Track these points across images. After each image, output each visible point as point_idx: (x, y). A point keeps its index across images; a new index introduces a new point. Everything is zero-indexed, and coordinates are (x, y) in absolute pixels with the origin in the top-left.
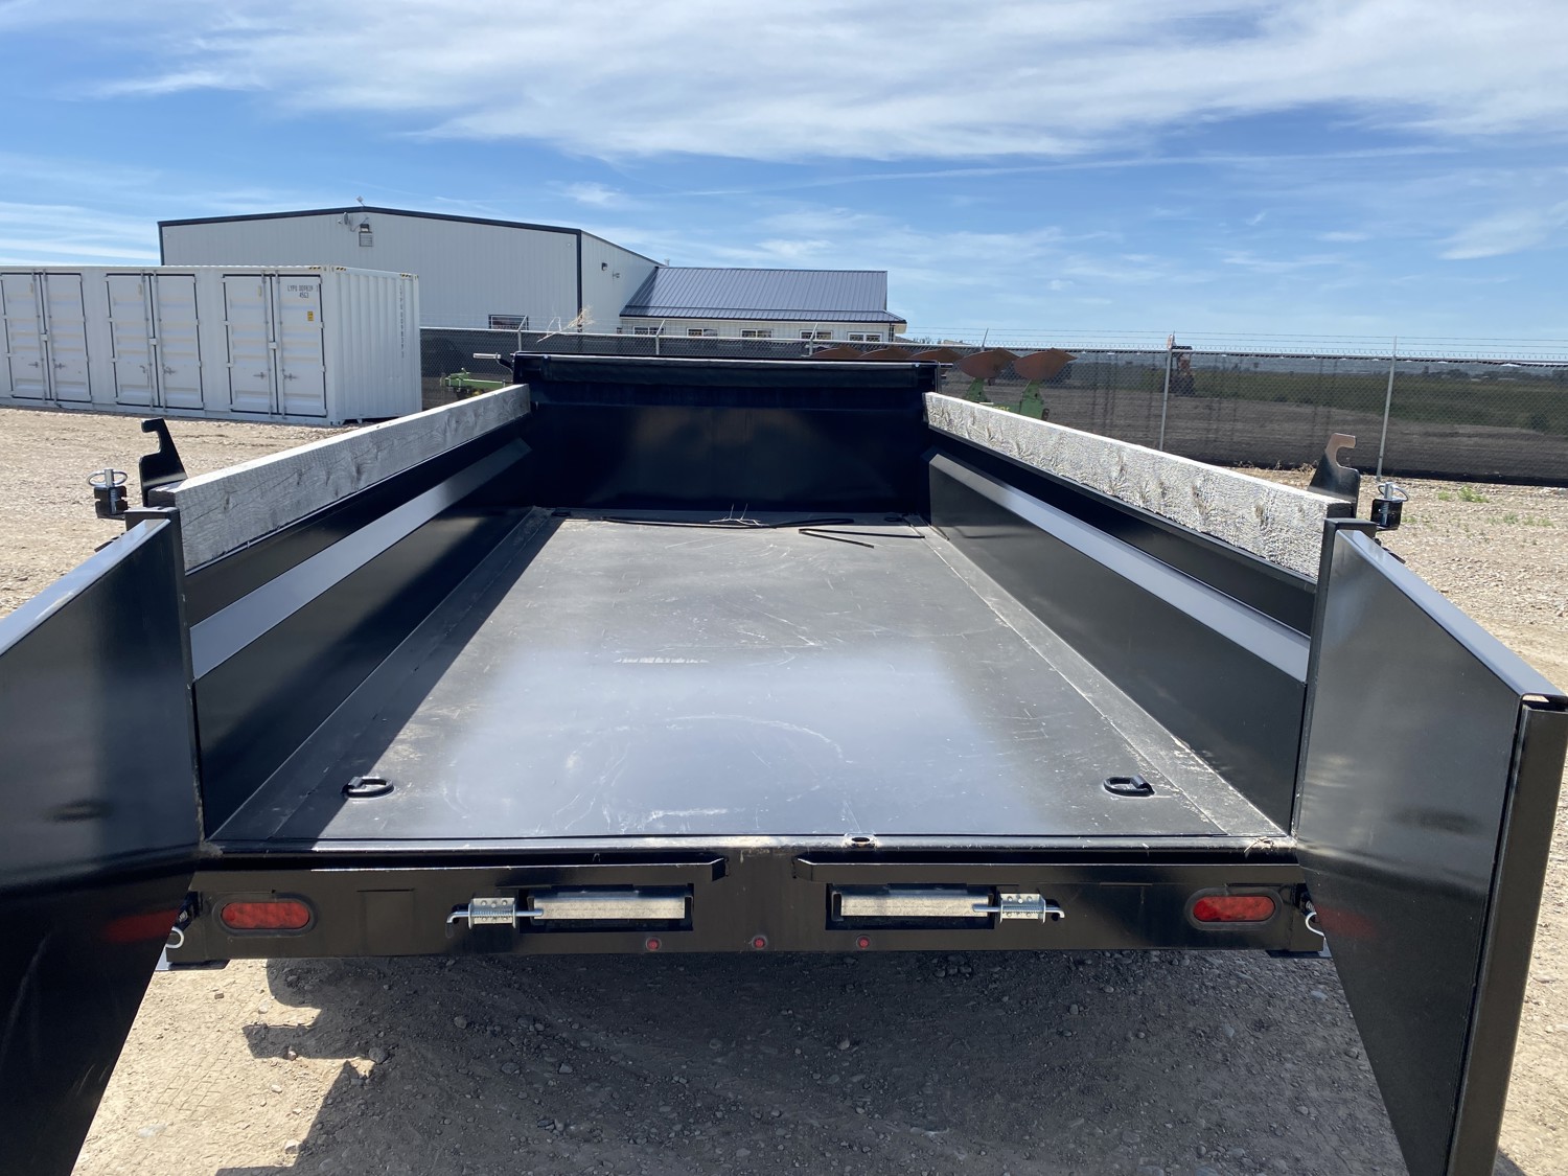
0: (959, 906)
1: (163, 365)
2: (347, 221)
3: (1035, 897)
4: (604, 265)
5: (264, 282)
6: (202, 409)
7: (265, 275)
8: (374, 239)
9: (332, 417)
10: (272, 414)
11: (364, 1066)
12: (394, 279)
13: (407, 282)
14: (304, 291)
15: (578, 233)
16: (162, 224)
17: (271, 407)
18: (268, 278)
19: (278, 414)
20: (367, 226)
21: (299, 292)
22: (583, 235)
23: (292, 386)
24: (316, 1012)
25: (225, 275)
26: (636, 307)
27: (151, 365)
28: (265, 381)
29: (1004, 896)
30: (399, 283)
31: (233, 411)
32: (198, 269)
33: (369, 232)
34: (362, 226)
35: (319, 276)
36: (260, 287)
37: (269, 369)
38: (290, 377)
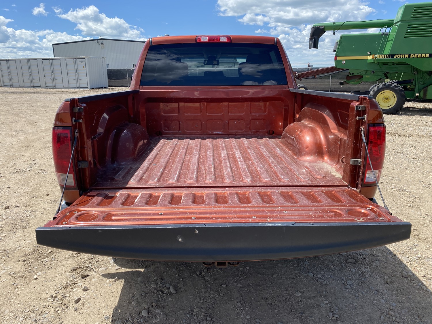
1: (55, 78)
2: (98, 42)
6: (63, 87)
8: (105, 46)
9: (89, 88)
13: (103, 59)
14: (82, 62)
16: (53, 45)
17: (77, 86)
18: (75, 59)
20: (103, 43)
25: (66, 59)
28: (75, 81)
31: (69, 87)
32: (61, 58)
33: (103, 45)
34: (101, 43)
35: (84, 59)
37: (76, 78)
38: (80, 80)
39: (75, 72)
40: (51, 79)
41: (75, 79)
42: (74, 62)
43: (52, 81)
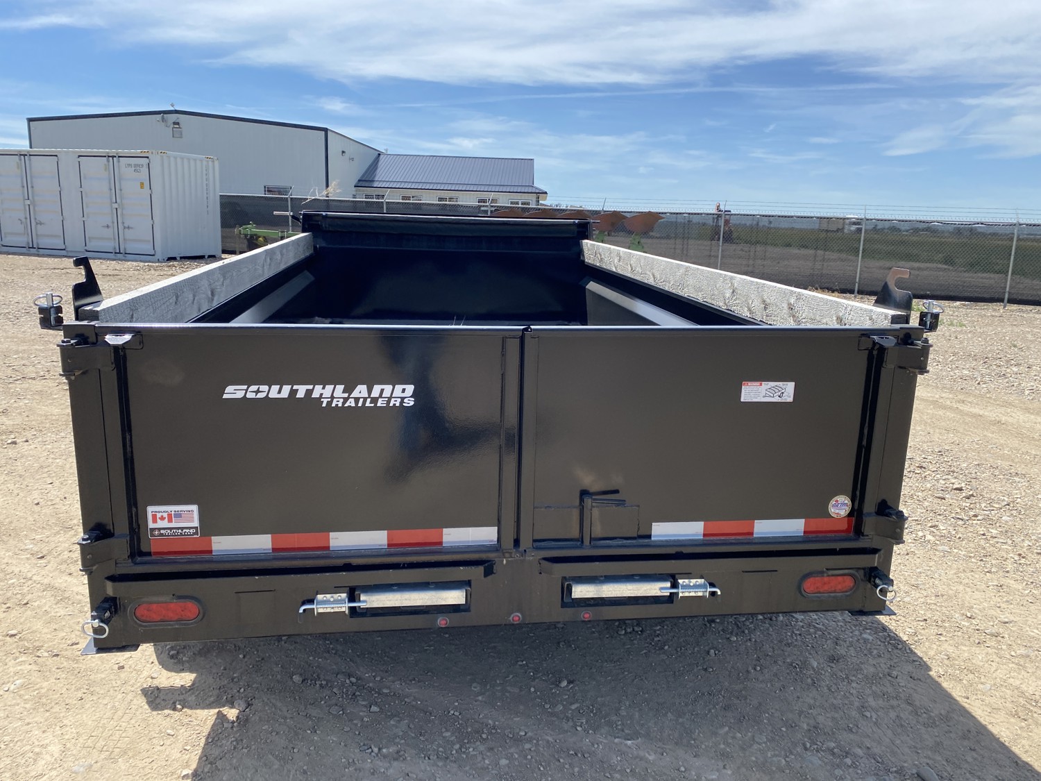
0: (651, 589)
1: (35, 219)
2: (163, 119)
3: (701, 581)
4: (343, 152)
5: (108, 161)
6: (64, 250)
7: (109, 156)
8: (183, 133)
9: (159, 256)
10: (116, 253)
11: (232, 713)
12: (201, 161)
13: (210, 163)
14: (137, 168)
15: (326, 130)
16: (30, 120)
17: (115, 248)
18: (111, 158)
19: (120, 253)
20: (178, 124)
21: (133, 169)
22: (329, 132)
23: (129, 234)
24: (193, 676)
25: (79, 156)
26: (365, 181)
27: (26, 218)
28: (110, 230)
29: (680, 581)
30: (205, 163)
31: (87, 251)
32: (59, 152)
33: (179, 128)
34: (174, 123)
35: (148, 157)
36: (105, 165)
37: (113, 222)
38: (129, 228)
39: (112, 203)
40: (24, 220)
41: (110, 224)
42: (107, 168)
43: (26, 228)
